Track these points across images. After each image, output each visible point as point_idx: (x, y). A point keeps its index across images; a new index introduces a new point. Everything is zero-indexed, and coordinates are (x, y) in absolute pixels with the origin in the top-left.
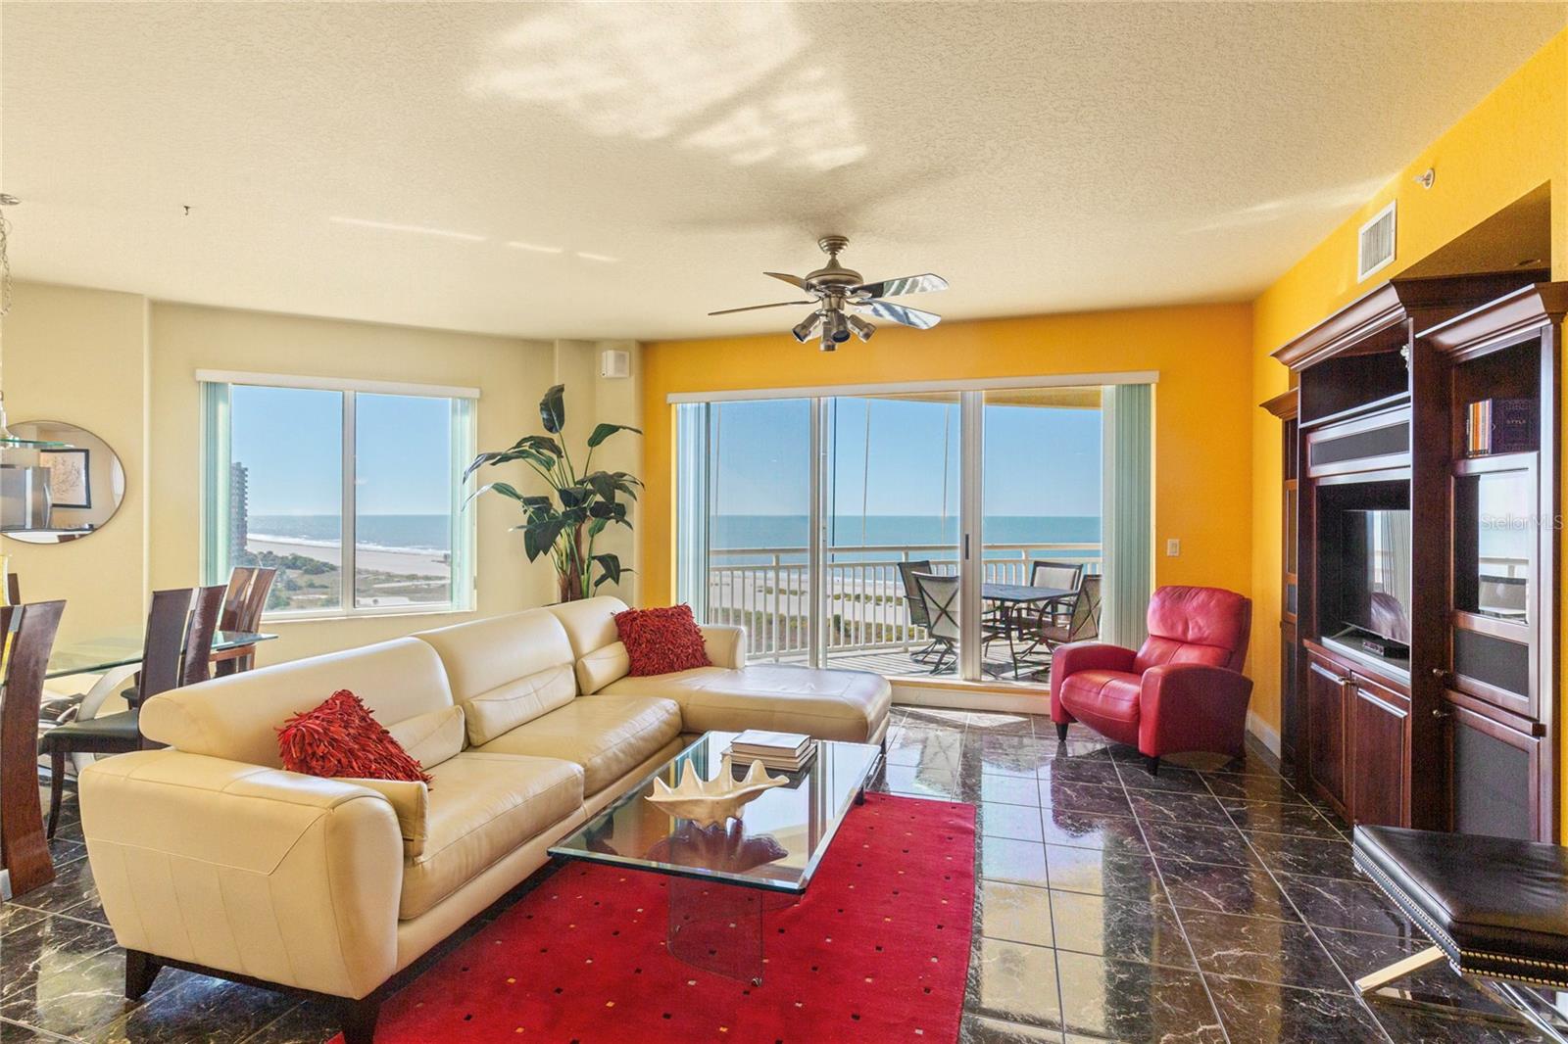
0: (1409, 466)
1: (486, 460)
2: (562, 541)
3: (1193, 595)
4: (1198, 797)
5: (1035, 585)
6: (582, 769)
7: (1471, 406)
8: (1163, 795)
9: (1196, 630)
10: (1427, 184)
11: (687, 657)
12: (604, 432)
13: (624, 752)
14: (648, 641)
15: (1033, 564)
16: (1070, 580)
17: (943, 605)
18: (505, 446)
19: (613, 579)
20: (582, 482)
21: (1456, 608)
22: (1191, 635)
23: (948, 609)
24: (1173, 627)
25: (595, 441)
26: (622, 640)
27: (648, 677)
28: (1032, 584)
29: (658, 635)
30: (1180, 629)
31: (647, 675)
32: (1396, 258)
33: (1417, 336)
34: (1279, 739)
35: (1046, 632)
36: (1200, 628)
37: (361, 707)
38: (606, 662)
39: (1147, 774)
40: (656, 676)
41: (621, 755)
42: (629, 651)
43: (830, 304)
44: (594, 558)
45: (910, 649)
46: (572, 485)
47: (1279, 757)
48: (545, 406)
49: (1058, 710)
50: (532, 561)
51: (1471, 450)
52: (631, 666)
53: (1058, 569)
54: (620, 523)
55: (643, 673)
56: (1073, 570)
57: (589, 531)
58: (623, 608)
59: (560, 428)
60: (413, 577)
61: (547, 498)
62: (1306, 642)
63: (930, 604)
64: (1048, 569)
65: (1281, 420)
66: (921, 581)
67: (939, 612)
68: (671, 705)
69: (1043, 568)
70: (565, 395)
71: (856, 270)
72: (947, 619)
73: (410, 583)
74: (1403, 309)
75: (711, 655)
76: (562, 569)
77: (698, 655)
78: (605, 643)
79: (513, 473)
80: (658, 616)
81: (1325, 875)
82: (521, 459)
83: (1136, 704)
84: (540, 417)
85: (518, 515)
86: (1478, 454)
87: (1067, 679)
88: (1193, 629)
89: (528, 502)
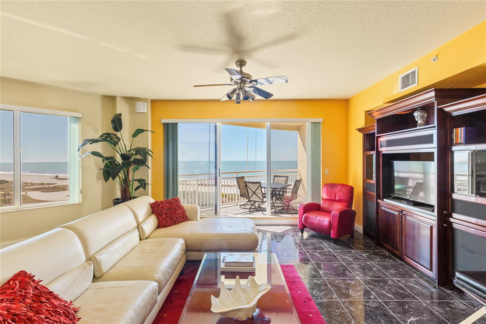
0: (435, 148)
1: (89, 142)
2: (121, 175)
3: (337, 186)
4: (353, 251)
5: (275, 183)
6: (157, 284)
7: (455, 129)
8: (344, 252)
9: (339, 197)
10: (434, 61)
11: (180, 218)
12: (139, 131)
13: (170, 269)
14: (165, 213)
15: (273, 176)
16: (285, 181)
17: (254, 191)
18: (97, 136)
19: (143, 188)
20: (129, 151)
21: (451, 192)
22: (337, 198)
23: (255, 192)
24: (331, 196)
25: (135, 135)
26: (154, 214)
27: (166, 228)
28: (274, 182)
29: (168, 211)
30: (333, 197)
31: (166, 227)
32: (418, 84)
33: (438, 107)
34: (362, 229)
35: (282, 197)
36: (340, 196)
37: (34, 281)
38: (150, 224)
39: (333, 244)
40: (169, 227)
41: (169, 270)
42: (158, 218)
43: (241, 86)
44: (135, 180)
45: (238, 204)
46: (125, 152)
47: (362, 234)
48: (113, 121)
49: (301, 224)
50: (106, 182)
51: (454, 143)
52: (158, 224)
53: (280, 178)
54: (144, 166)
55: (165, 227)
56: (286, 178)
57: (133, 170)
58: (152, 201)
59: (121, 130)
60: (43, 184)
61: (114, 157)
62: (379, 201)
63: (249, 190)
64: (278, 178)
65: (362, 134)
66: (246, 183)
67: (253, 193)
68: (181, 241)
69: (277, 177)
70: (122, 117)
71: (249, 74)
72: (255, 195)
73: (41, 186)
74: (434, 98)
75: (188, 217)
76: (121, 185)
77: (184, 217)
78: (147, 217)
79: (98, 147)
80: (167, 203)
81: (407, 278)
82: (104, 142)
83: (330, 222)
84: (111, 126)
85: (100, 163)
86: (457, 144)
87: (304, 215)
88: (338, 197)
89: (107, 158)
